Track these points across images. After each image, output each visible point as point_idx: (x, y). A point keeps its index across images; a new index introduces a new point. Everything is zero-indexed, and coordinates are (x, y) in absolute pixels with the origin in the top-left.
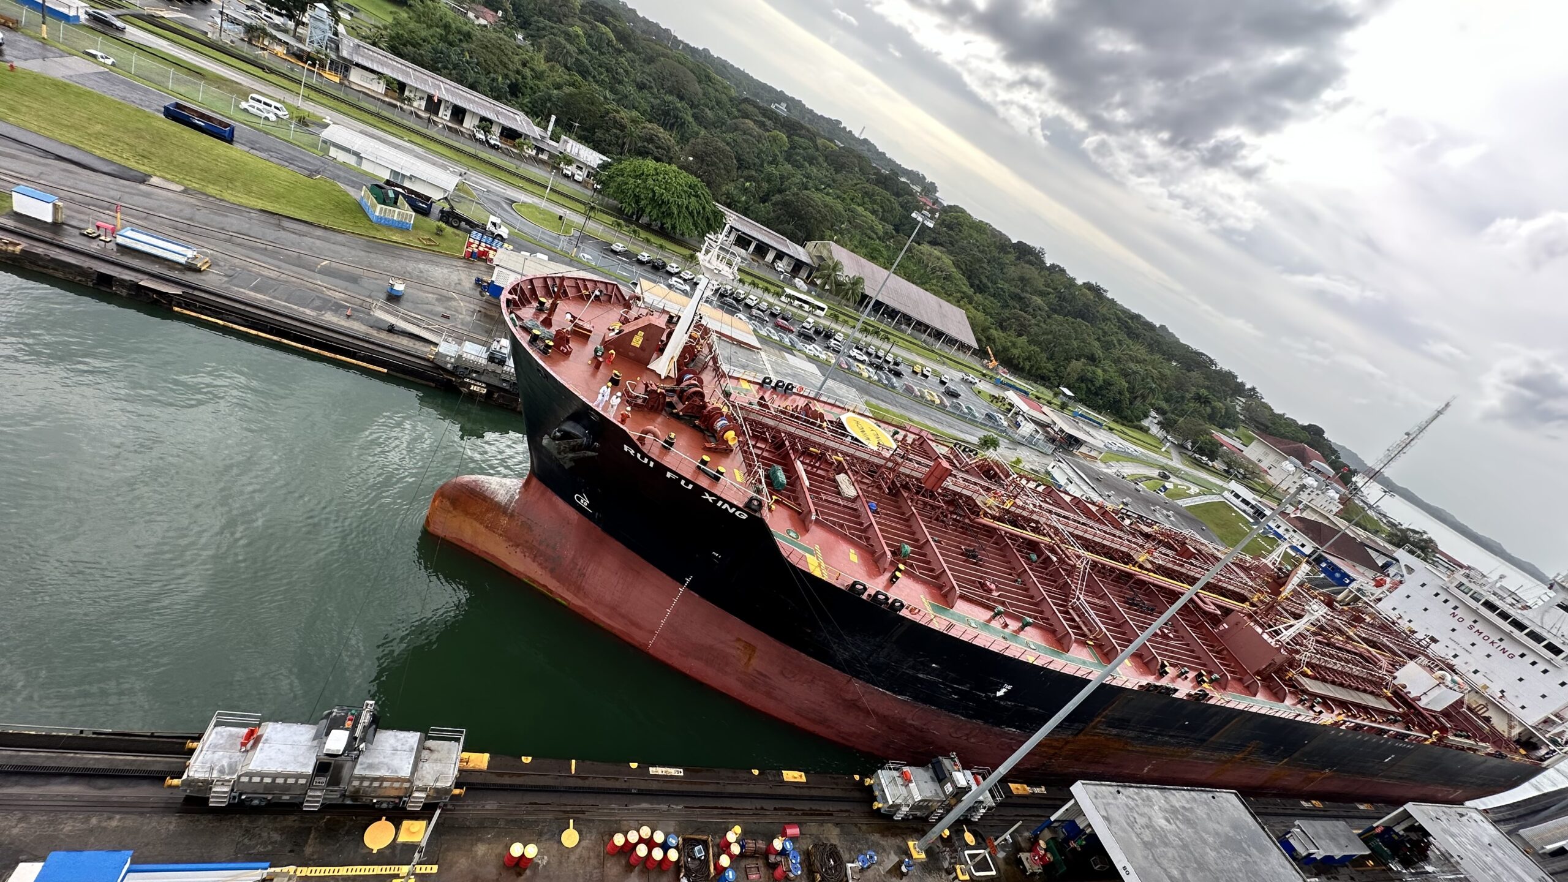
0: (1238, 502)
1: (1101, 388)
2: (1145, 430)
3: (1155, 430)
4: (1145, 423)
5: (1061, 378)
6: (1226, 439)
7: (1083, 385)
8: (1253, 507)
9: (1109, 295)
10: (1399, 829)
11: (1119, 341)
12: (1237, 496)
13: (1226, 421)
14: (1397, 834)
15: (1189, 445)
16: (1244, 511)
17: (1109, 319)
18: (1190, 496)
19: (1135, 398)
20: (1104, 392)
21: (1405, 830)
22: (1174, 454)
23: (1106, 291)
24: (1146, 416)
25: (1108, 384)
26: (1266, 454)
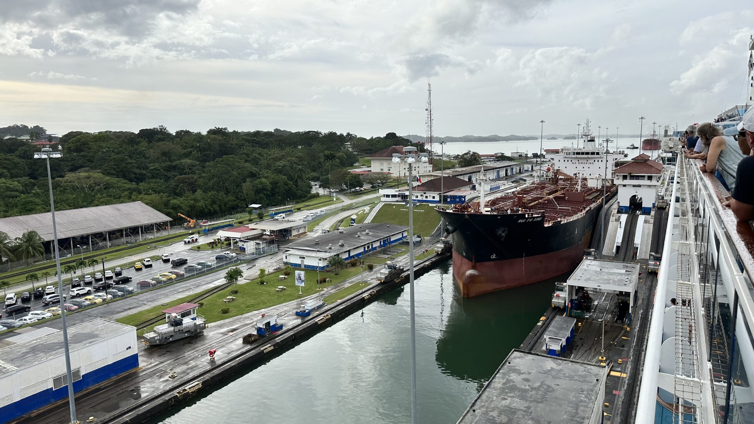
0: (390, 199)
1: (273, 189)
2: (317, 196)
3: (321, 191)
4: (314, 191)
5: (244, 200)
6: (358, 170)
7: (261, 195)
8: (399, 196)
9: (230, 130)
10: (575, 297)
11: (259, 154)
12: (388, 196)
13: (351, 161)
14: (575, 300)
15: (344, 187)
16: (397, 201)
17: (243, 145)
18: (368, 214)
19: (296, 181)
20: (277, 190)
21: (576, 295)
22: (342, 197)
23: (226, 129)
24: (311, 188)
25: (275, 184)
26: (382, 164)
